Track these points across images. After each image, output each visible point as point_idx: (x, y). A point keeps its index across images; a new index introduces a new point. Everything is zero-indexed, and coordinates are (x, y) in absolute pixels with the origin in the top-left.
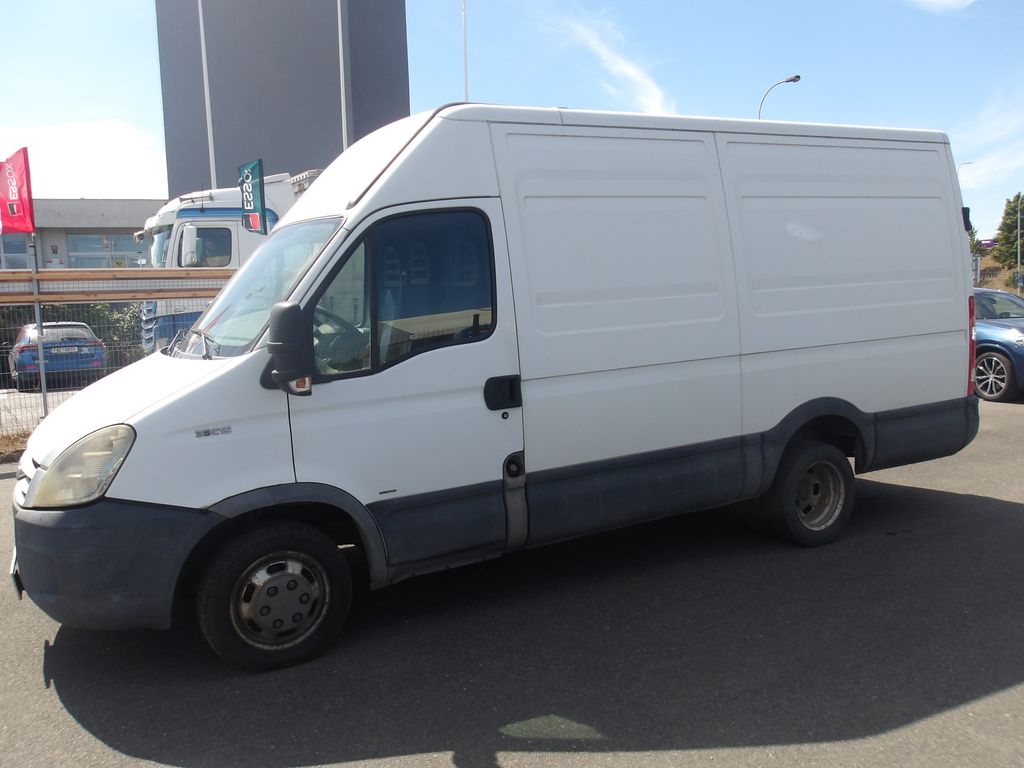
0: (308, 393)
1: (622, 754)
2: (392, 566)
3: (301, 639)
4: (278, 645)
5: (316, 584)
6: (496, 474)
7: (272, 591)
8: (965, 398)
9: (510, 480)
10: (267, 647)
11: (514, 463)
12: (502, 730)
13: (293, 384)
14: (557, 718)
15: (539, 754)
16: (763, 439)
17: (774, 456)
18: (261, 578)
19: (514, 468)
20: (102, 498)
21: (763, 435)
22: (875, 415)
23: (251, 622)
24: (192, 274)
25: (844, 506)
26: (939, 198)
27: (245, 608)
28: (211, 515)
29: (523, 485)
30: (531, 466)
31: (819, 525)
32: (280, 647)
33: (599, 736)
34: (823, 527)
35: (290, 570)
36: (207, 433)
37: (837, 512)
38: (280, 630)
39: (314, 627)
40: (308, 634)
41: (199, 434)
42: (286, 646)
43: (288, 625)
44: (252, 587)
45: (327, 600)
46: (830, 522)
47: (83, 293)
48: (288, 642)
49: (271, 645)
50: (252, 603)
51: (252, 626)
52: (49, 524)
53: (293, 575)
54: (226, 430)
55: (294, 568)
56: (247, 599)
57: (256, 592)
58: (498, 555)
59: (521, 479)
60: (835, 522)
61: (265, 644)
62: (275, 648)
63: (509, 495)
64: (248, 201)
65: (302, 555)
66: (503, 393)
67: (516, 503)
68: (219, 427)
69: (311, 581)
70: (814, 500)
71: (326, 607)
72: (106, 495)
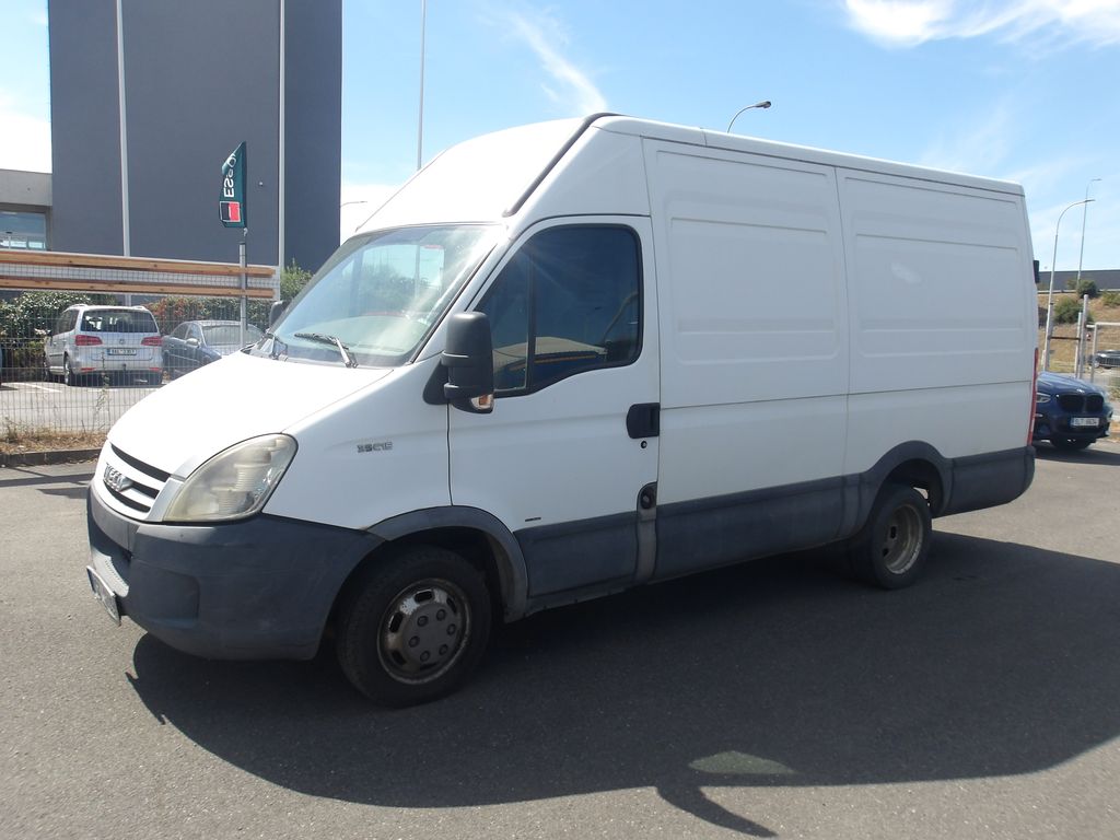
0: (489, 411)
1: (823, 788)
2: (532, 597)
3: (440, 673)
4: (418, 678)
5: (459, 614)
6: (630, 505)
7: (422, 622)
8: (1025, 448)
9: (643, 512)
10: (408, 681)
11: (648, 494)
12: (691, 765)
13: (475, 401)
14: (739, 754)
15: (743, 789)
16: (861, 480)
17: (869, 497)
18: (409, 606)
19: (646, 499)
20: (260, 514)
21: (860, 475)
22: (953, 460)
23: (396, 654)
24: (160, 267)
25: (921, 550)
26: (1016, 249)
27: (392, 639)
28: (369, 536)
29: (655, 518)
30: (664, 498)
31: (898, 568)
32: (420, 682)
33: (790, 771)
34: (902, 571)
35: (437, 599)
36: (369, 448)
37: (915, 556)
38: (425, 663)
39: (452, 661)
40: (446, 668)
41: (361, 449)
42: (426, 680)
43: (434, 657)
44: (400, 616)
45: (467, 632)
46: (909, 566)
47: (31, 279)
48: (427, 676)
49: (412, 679)
50: (399, 634)
51: (398, 657)
52: (196, 541)
53: (439, 604)
54: (387, 446)
55: (440, 597)
56: (395, 629)
57: (404, 622)
58: (621, 590)
59: (653, 511)
60: (913, 566)
61: (406, 678)
62: (415, 682)
63: (641, 528)
64: (228, 188)
65: (448, 583)
66: (644, 421)
67: (647, 535)
68: (381, 442)
69: (455, 611)
70: (891, 543)
71: (464, 641)
72: (264, 511)
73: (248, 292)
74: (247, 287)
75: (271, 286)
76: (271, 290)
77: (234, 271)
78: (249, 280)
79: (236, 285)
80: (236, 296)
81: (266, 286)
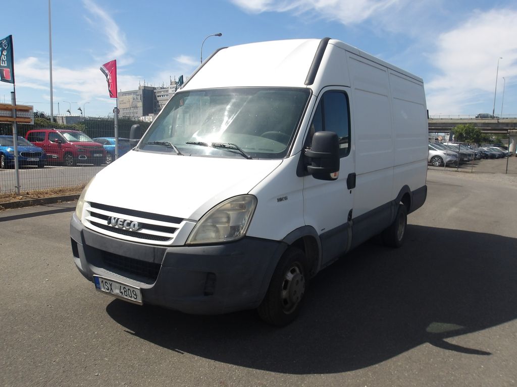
7: (297, 283)
18: (290, 276)
20: (245, 237)
23: (285, 300)
27: (284, 293)
28: (283, 243)
30: (353, 215)
33: (462, 327)
35: (297, 272)
36: (281, 200)
41: (278, 200)
44: (287, 282)
50: (288, 290)
53: (300, 274)
56: (285, 288)
57: (289, 284)
59: (352, 222)
64: (3, 60)
65: (300, 264)
68: (284, 196)
72: (247, 235)
73: (18, 120)
74: (17, 117)
75: (29, 117)
76: (30, 118)
77: (9, 108)
78: (17, 113)
79: (10, 115)
80: (10, 121)
81: (27, 116)
